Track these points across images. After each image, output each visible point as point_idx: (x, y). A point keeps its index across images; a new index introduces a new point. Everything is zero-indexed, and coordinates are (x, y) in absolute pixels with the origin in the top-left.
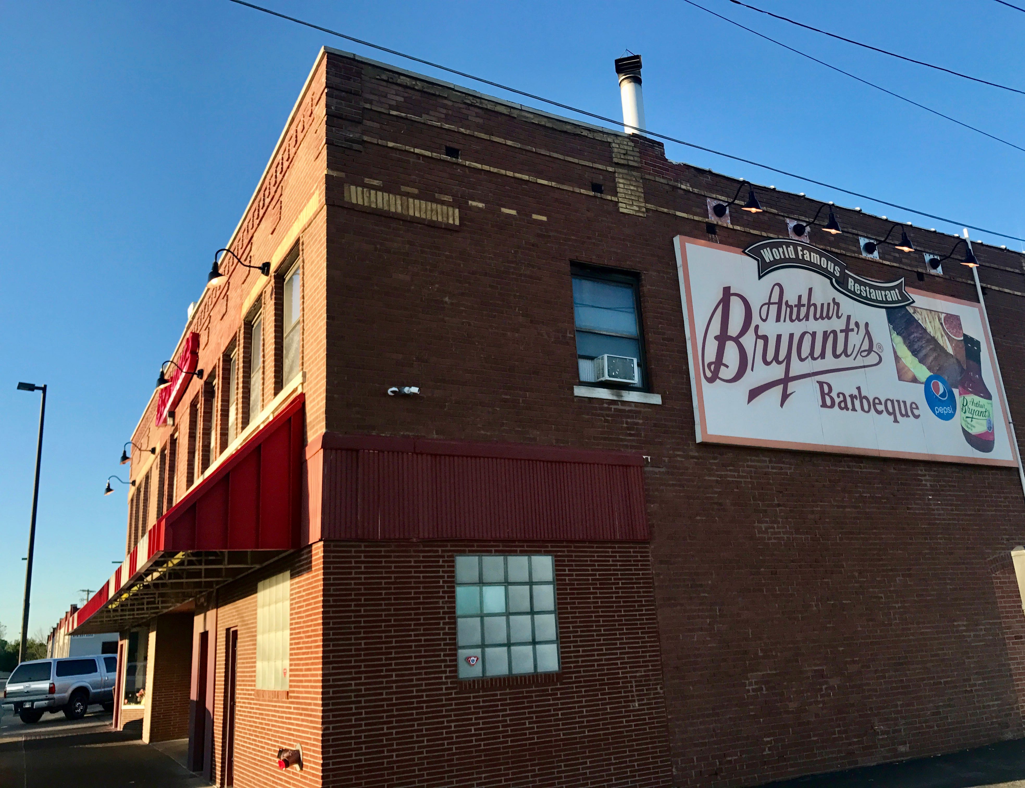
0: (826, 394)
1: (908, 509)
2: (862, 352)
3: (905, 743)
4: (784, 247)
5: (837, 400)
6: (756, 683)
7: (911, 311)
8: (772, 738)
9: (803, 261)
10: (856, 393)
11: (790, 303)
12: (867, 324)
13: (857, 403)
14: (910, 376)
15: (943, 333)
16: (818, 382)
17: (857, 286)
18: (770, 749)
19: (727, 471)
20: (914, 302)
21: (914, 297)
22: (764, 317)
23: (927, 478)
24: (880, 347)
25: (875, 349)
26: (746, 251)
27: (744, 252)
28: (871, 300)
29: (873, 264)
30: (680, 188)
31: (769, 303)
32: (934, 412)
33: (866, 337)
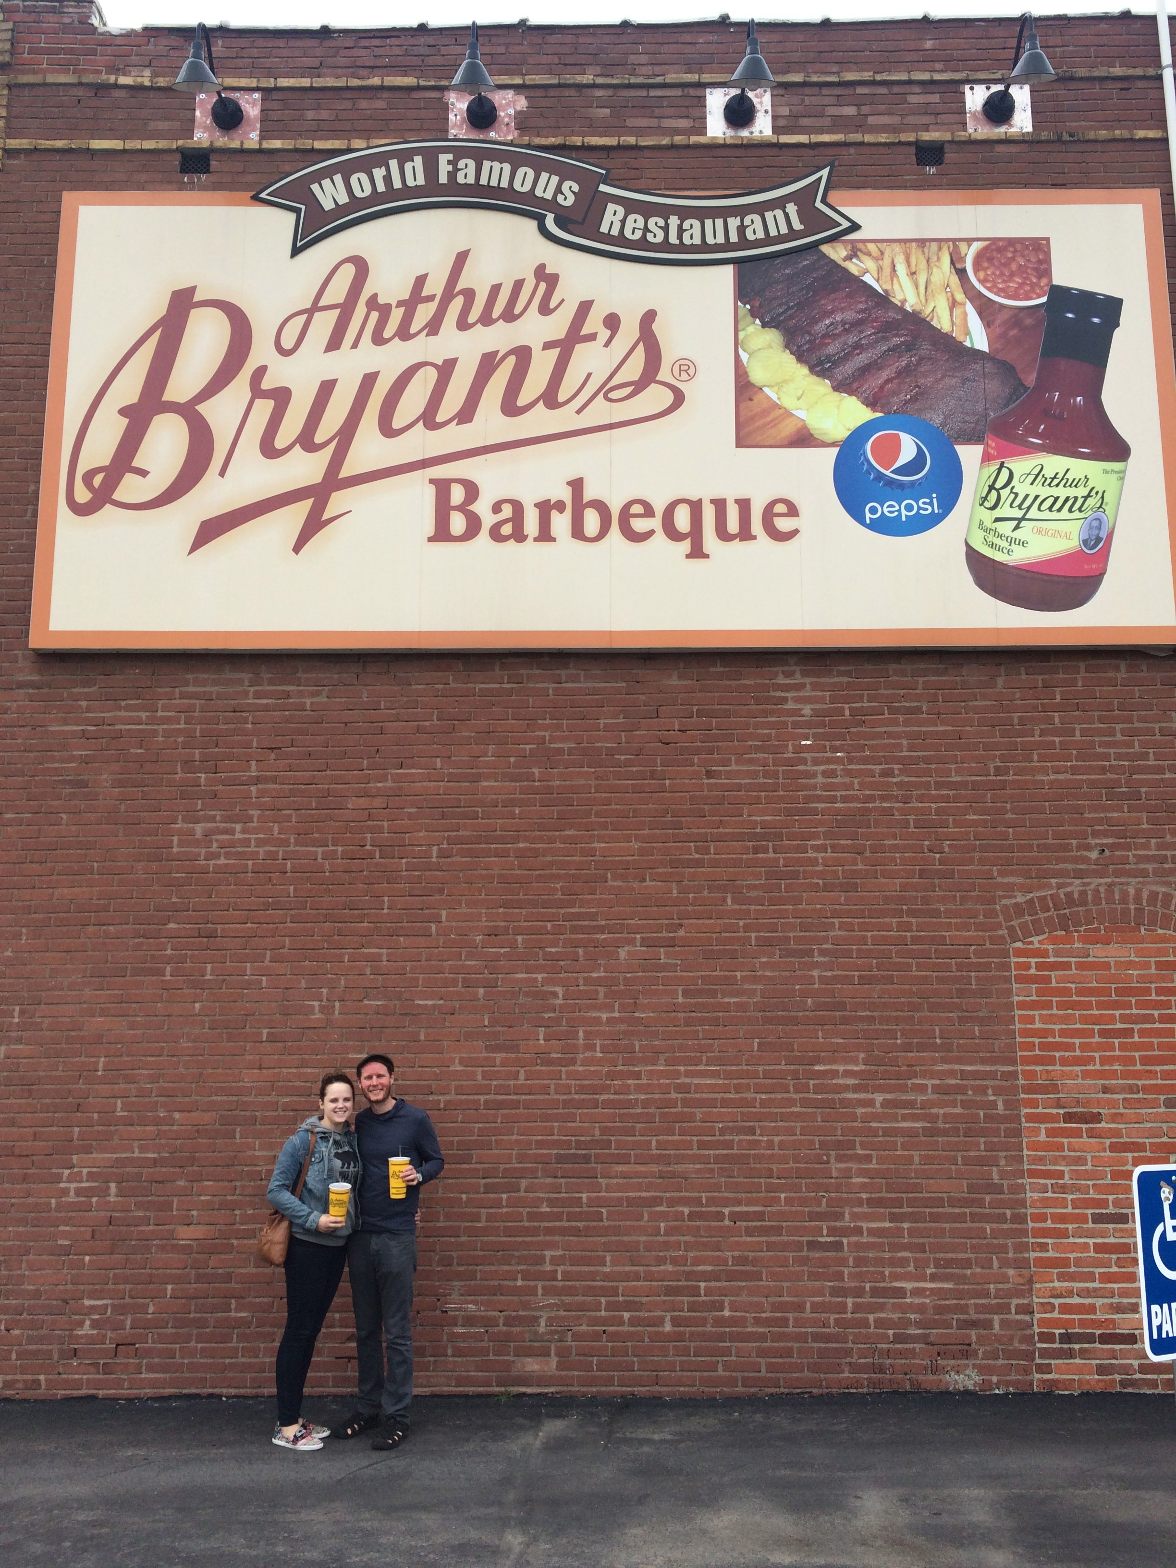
0: (457, 508)
1: (709, 774)
2: (612, 389)
3: (545, 1353)
4: (393, 164)
5: (488, 519)
6: (91, 1177)
7: (836, 253)
8: (109, 1302)
9: (453, 186)
10: (565, 494)
11: (381, 300)
12: (649, 317)
13: (561, 523)
14: (788, 429)
15: (960, 297)
16: (432, 481)
17: (635, 221)
18: (95, 1325)
19: (120, 708)
20: (855, 227)
21: (855, 213)
22: (288, 343)
23: (807, 693)
24: (687, 368)
25: (664, 374)
26: (263, 195)
27: (256, 199)
28: (682, 248)
29: (740, 152)
30: (116, 86)
31: (315, 308)
32: (859, 517)
33: (641, 349)
